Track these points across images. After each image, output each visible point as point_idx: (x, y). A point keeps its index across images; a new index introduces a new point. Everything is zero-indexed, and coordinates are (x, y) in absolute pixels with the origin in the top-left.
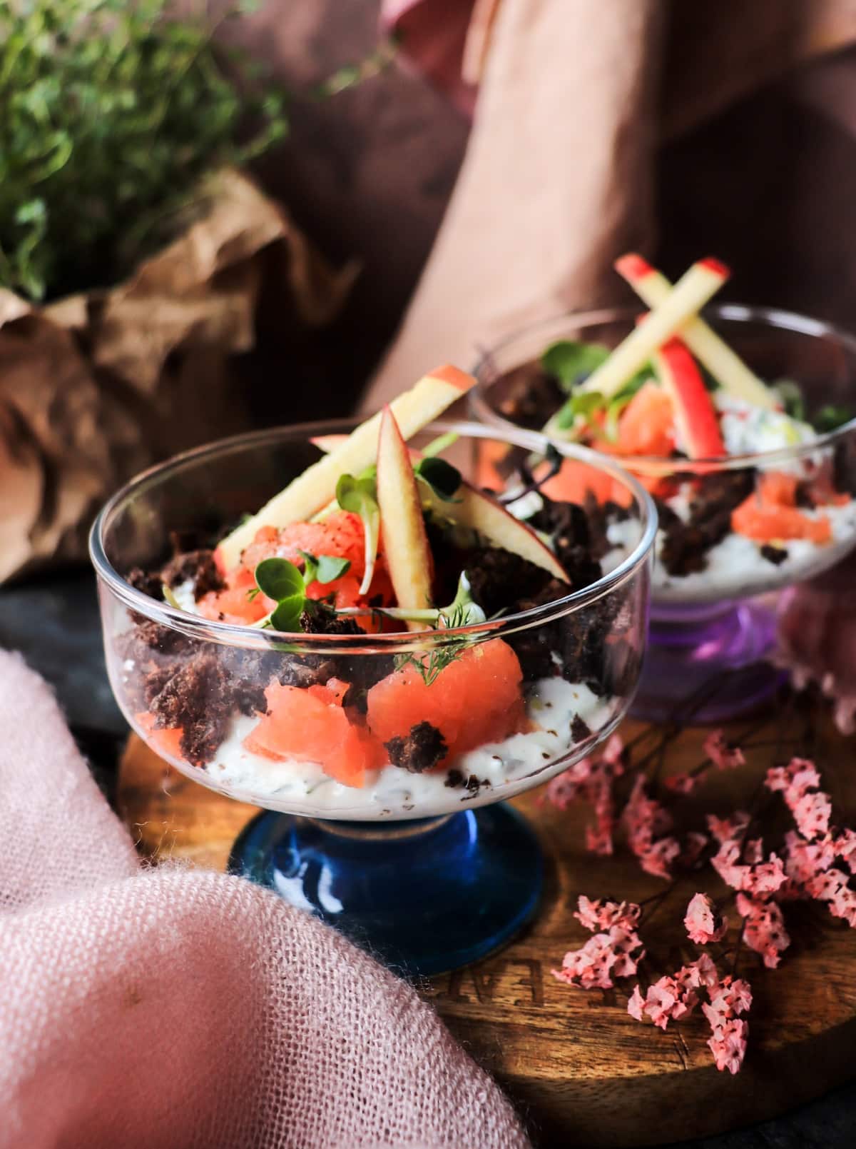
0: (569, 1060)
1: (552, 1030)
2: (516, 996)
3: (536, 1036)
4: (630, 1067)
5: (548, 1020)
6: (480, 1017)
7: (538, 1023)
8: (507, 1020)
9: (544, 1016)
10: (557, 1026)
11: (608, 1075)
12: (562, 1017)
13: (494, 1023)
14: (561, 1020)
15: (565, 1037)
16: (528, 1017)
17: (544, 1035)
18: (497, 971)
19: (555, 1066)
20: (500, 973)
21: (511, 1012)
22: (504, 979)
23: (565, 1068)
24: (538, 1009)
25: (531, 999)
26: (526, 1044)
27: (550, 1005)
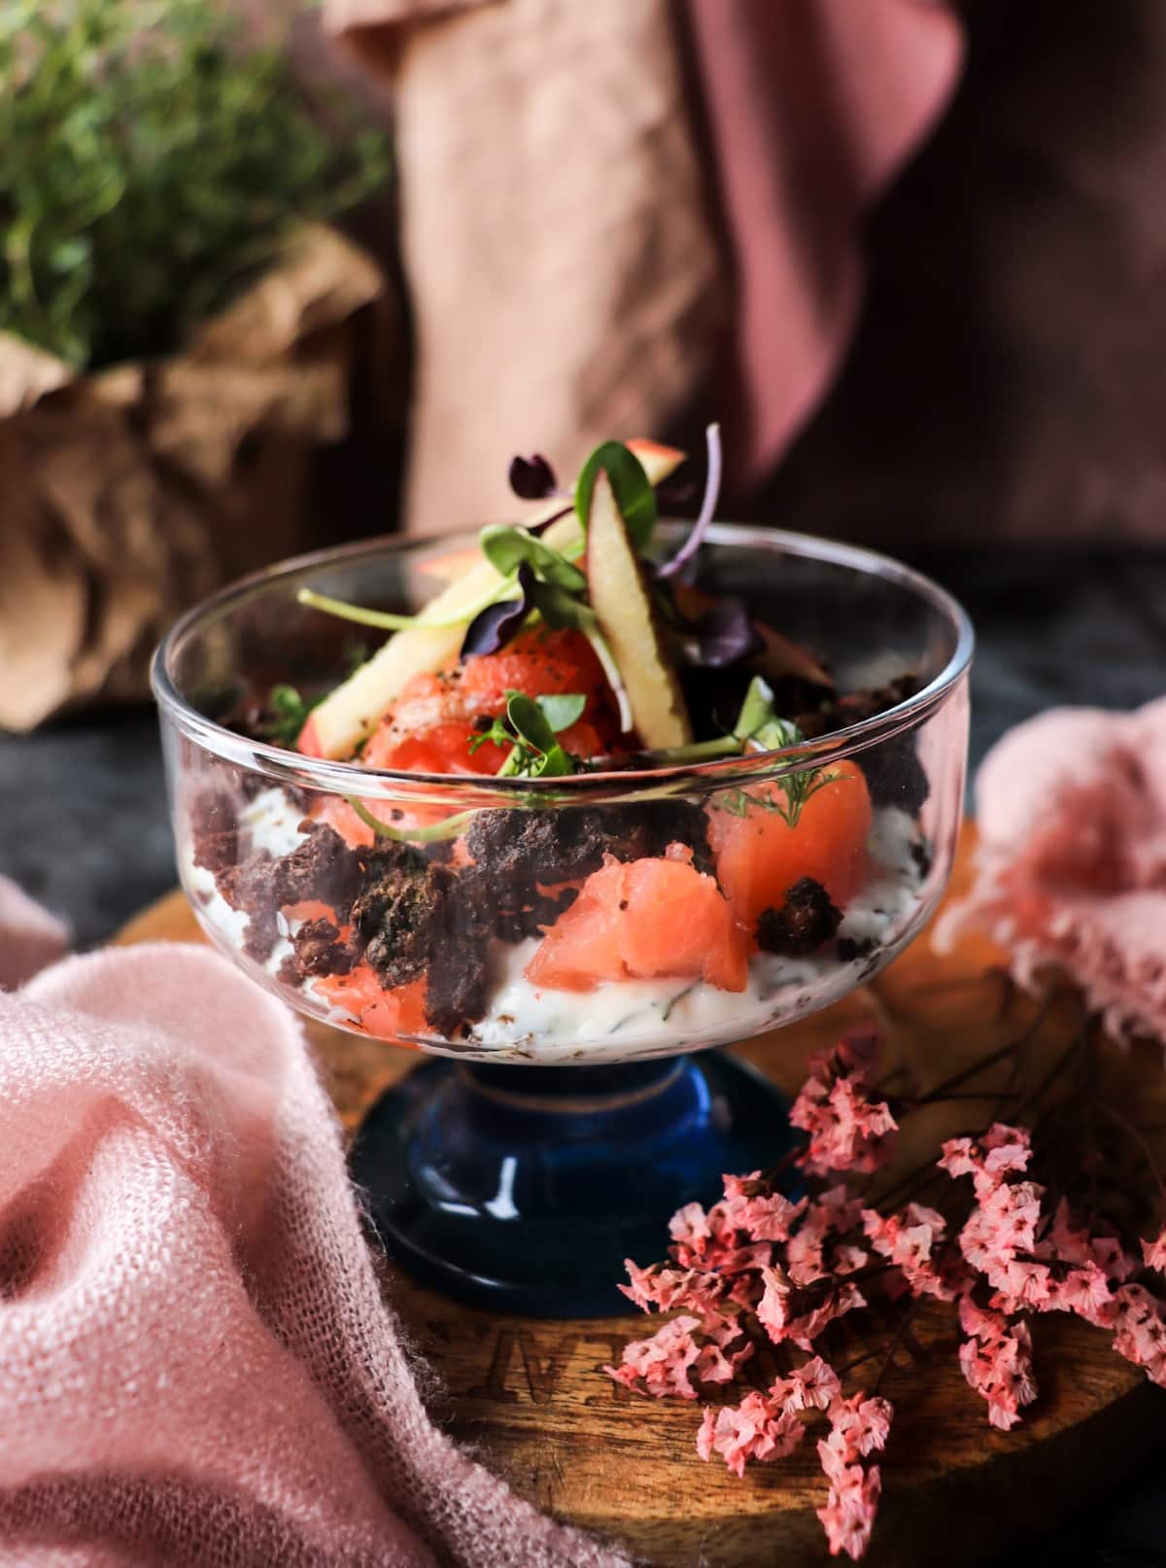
0: (664, 1489)
1: (640, 1443)
2: (587, 1390)
3: (615, 1453)
4: (758, 1498)
5: (635, 1426)
6: (530, 1423)
7: (620, 1431)
8: (572, 1428)
9: (629, 1420)
10: (648, 1437)
11: (723, 1511)
12: (656, 1422)
13: (553, 1434)
14: (654, 1427)
15: (659, 1453)
16: (605, 1422)
17: (628, 1450)
18: (560, 1353)
19: (642, 1498)
20: (568, 1356)
21: (579, 1416)
22: (571, 1364)
23: (657, 1502)
24: (621, 1410)
25: (610, 1395)
26: (599, 1465)
27: (638, 1404)
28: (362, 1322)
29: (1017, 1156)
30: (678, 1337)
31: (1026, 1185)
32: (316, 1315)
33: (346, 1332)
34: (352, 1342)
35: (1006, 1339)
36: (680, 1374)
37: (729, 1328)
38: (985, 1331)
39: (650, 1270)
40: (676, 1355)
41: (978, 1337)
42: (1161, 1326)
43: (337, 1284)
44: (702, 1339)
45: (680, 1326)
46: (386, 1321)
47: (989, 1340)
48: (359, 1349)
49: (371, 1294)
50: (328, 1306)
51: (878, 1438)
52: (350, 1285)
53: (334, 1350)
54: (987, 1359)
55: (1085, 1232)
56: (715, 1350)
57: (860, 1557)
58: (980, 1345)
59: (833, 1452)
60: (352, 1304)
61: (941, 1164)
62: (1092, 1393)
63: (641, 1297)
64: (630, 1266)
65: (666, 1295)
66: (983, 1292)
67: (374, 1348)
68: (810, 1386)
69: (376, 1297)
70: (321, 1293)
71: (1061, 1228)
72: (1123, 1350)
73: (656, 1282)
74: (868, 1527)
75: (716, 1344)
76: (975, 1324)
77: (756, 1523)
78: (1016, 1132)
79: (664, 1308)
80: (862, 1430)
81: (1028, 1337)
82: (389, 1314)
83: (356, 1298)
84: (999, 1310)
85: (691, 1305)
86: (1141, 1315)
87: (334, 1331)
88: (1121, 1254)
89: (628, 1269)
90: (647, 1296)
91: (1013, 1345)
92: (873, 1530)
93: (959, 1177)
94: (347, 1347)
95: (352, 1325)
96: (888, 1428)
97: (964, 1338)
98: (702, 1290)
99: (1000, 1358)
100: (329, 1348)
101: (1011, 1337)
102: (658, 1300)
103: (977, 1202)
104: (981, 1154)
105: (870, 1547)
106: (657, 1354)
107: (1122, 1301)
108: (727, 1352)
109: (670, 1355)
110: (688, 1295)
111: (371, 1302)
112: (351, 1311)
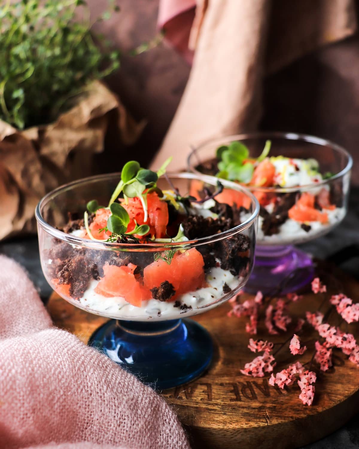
0: (222, 421)
1: (215, 410)
2: (201, 397)
3: (209, 412)
4: (246, 424)
5: (214, 406)
6: (186, 404)
7: (210, 407)
8: (197, 406)
9: (212, 404)
10: (217, 408)
11: (237, 427)
13: (192, 407)
14: (219, 406)
15: (220, 412)
16: (206, 405)
17: (212, 412)
18: (193, 387)
19: (216, 423)
20: (195, 388)
21: (199, 403)
22: (196, 390)
23: (220, 424)
24: (210, 402)
25: (207, 398)
26: (205, 415)
27: (214, 400)
77: (245, 430)
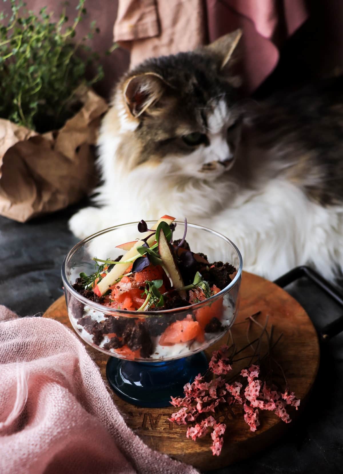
0: (180, 448)
1: (175, 438)
2: (164, 427)
3: (170, 441)
4: (199, 449)
5: (174, 434)
6: (152, 435)
7: (171, 436)
8: (161, 435)
9: (173, 433)
10: (177, 437)
11: (192, 452)
12: (178, 433)
13: (157, 437)
14: (178, 434)
15: (179, 440)
16: (167, 434)
17: (173, 440)
18: (158, 418)
19: (176, 450)
20: (159, 419)
21: (162, 432)
22: (160, 421)
23: (179, 451)
24: (171, 431)
25: (169, 427)
26: (167, 443)
27: (175, 429)
28: (110, 408)
29: (256, 374)
30: (183, 412)
31: (258, 381)
32: (100, 409)
33: (107, 411)
34: (109, 413)
35: (254, 413)
36: (183, 419)
37: (194, 410)
38: (249, 412)
39: (176, 398)
40: (183, 416)
41: (248, 413)
42: (285, 410)
43: (104, 402)
44: (188, 413)
45: (183, 410)
46: (115, 408)
47: (250, 413)
48: (110, 414)
49: (111, 403)
50: (102, 407)
51: (223, 432)
52: (106, 402)
53: (105, 415)
54: (250, 417)
55: (270, 389)
56: (190, 414)
57: (219, 455)
58: (248, 415)
59: (214, 436)
60: (107, 405)
61: (241, 374)
62: (269, 424)
63: (174, 404)
64: (172, 397)
65: (179, 403)
66: (248, 403)
67: (113, 413)
68: (209, 422)
69: (113, 403)
70: (101, 404)
71: (264, 388)
72: (277, 414)
73: (177, 400)
74: (220, 450)
75: (191, 413)
76: (248, 410)
77: (199, 454)
78: (256, 366)
79: (179, 406)
80: (219, 430)
81: (258, 412)
82: (116, 406)
83: (108, 404)
84: (252, 407)
85: (184, 405)
86: (281, 408)
87: (104, 411)
88: (277, 394)
89: (171, 398)
90: (175, 403)
91: (255, 415)
92: (222, 449)
93: (245, 377)
94: (107, 414)
95: (108, 410)
96: (225, 430)
97: (245, 413)
98: (186, 402)
99: (252, 417)
100: (104, 415)
101: (255, 413)
102: (177, 404)
103: (248, 383)
104: (249, 373)
105: (221, 453)
106: (178, 416)
107: (277, 405)
108: (193, 415)
109: (181, 416)
110: (184, 403)
111: (112, 404)
112: (108, 407)
